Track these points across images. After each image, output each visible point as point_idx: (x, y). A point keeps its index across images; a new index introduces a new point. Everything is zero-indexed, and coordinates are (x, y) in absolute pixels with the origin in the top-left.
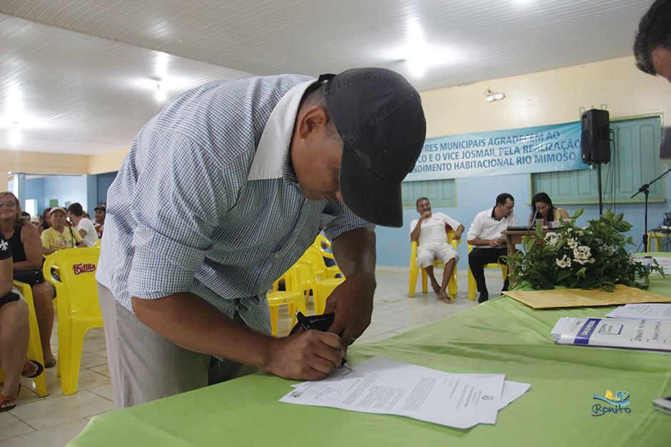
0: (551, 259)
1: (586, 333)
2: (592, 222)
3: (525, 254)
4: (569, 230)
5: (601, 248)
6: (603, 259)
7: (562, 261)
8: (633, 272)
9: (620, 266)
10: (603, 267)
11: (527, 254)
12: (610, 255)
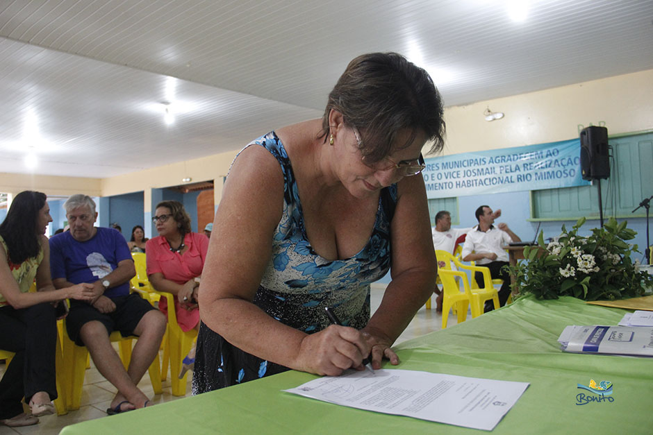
0: (554, 269)
1: (594, 340)
2: (595, 231)
3: (527, 265)
4: (572, 239)
5: (605, 256)
6: (608, 268)
7: (566, 270)
8: (639, 281)
9: (626, 275)
10: (608, 277)
11: (529, 264)
12: (615, 263)
